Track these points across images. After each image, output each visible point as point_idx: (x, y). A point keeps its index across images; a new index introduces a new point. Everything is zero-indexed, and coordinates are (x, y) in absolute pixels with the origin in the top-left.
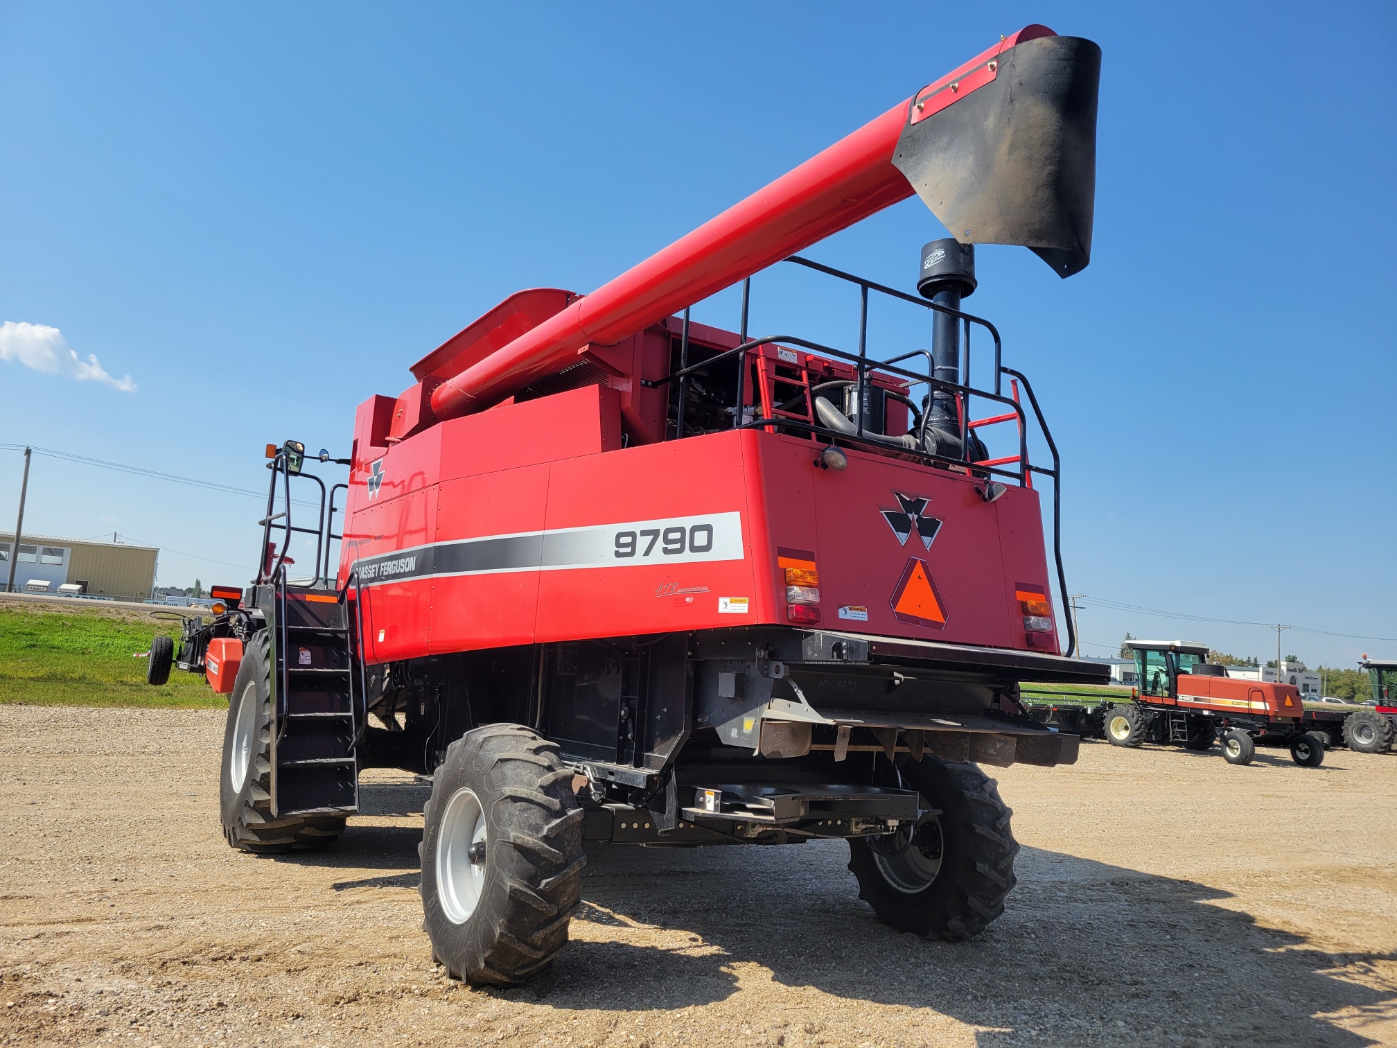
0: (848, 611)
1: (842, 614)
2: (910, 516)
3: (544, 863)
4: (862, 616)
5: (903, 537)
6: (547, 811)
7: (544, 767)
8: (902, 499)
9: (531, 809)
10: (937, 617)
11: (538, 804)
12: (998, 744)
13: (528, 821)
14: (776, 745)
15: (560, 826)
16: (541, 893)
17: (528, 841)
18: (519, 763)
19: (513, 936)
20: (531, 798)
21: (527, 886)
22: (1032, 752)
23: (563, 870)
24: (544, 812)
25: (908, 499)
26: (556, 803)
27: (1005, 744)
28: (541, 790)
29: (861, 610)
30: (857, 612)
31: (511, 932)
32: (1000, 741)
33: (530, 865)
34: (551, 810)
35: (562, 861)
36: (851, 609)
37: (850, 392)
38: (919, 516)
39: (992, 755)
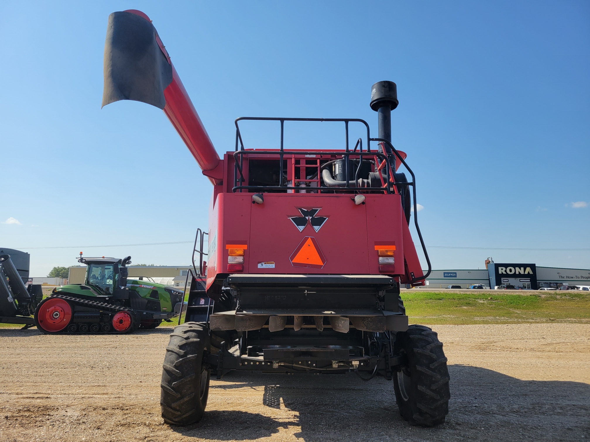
0: (263, 265)
1: (260, 266)
2: (307, 218)
3: (174, 376)
4: (272, 266)
5: (301, 228)
6: (178, 355)
7: (184, 338)
8: (302, 211)
9: (172, 354)
10: (319, 262)
11: (175, 353)
12: (342, 321)
13: (170, 359)
14: (217, 325)
15: (181, 361)
16: (172, 388)
17: (168, 367)
18: (176, 337)
19: (165, 405)
20: (173, 350)
21: (167, 385)
22: (371, 325)
23: (182, 379)
24: (177, 356)
25: (306, 210)
26: (182, 352)
27: (345, 321)
28: (178, 347)
29: (271, 263)
30: (268, 265)
31: (165, 403)
32: (343, 320)
33: (169, 377)
34: (180, 355)
35: (180, 375)
36: (265, 263)
37: (335, 165)
38: (313, 217)
39: (340, 327)
